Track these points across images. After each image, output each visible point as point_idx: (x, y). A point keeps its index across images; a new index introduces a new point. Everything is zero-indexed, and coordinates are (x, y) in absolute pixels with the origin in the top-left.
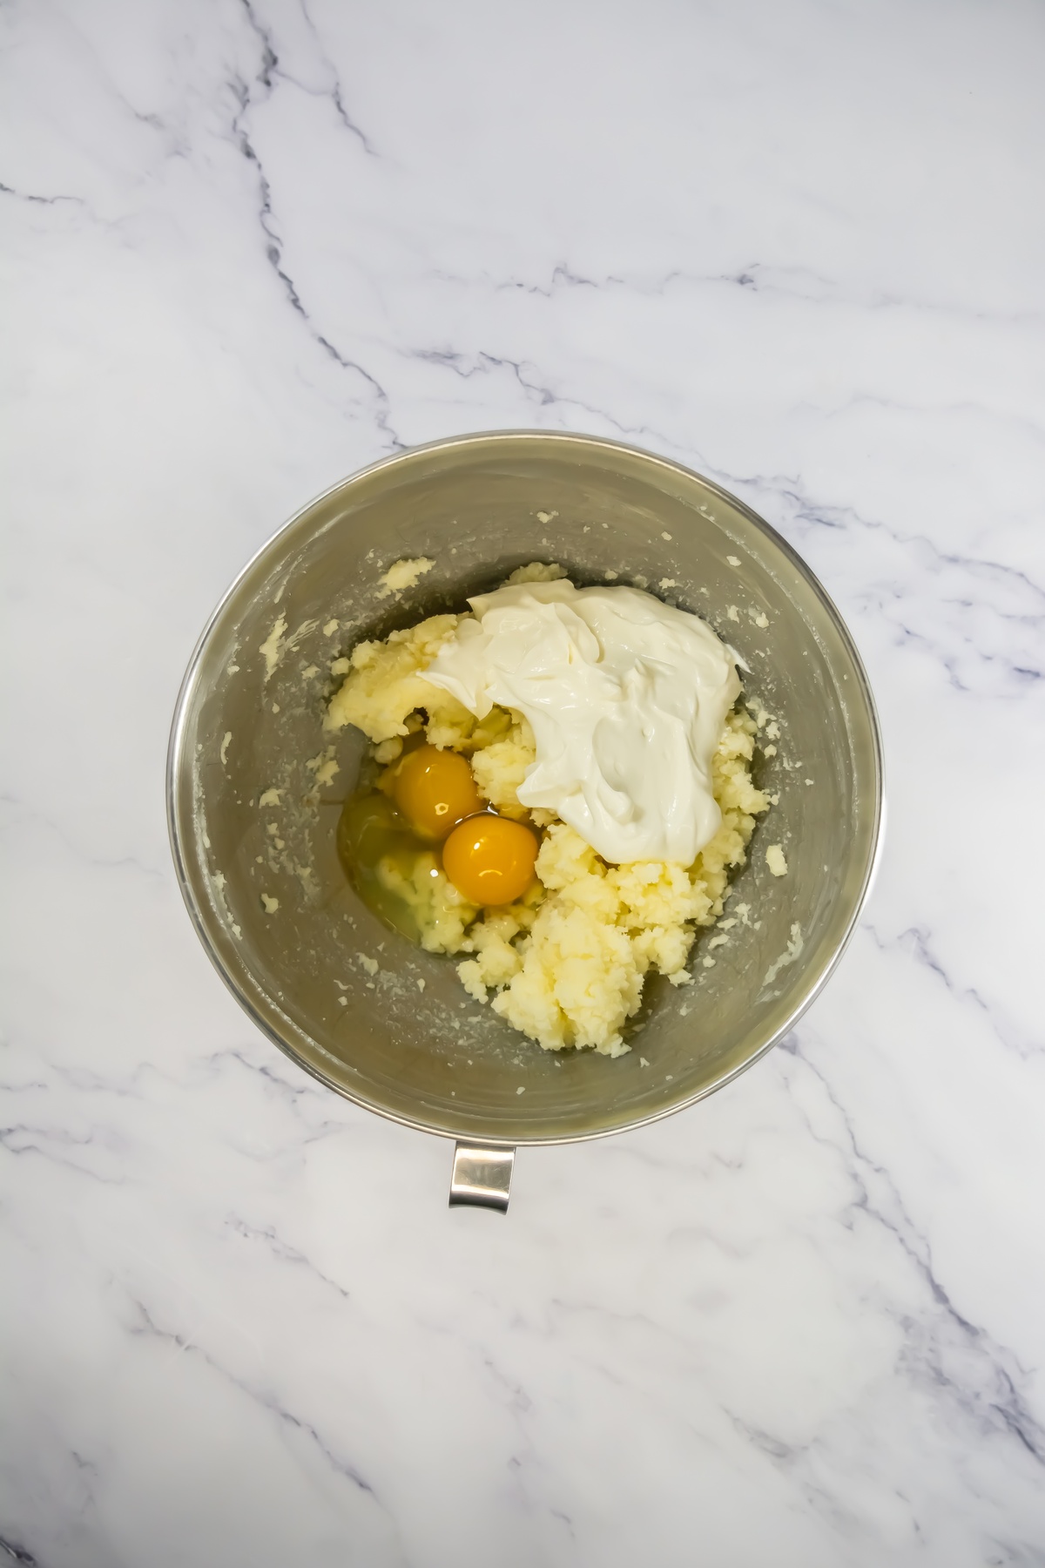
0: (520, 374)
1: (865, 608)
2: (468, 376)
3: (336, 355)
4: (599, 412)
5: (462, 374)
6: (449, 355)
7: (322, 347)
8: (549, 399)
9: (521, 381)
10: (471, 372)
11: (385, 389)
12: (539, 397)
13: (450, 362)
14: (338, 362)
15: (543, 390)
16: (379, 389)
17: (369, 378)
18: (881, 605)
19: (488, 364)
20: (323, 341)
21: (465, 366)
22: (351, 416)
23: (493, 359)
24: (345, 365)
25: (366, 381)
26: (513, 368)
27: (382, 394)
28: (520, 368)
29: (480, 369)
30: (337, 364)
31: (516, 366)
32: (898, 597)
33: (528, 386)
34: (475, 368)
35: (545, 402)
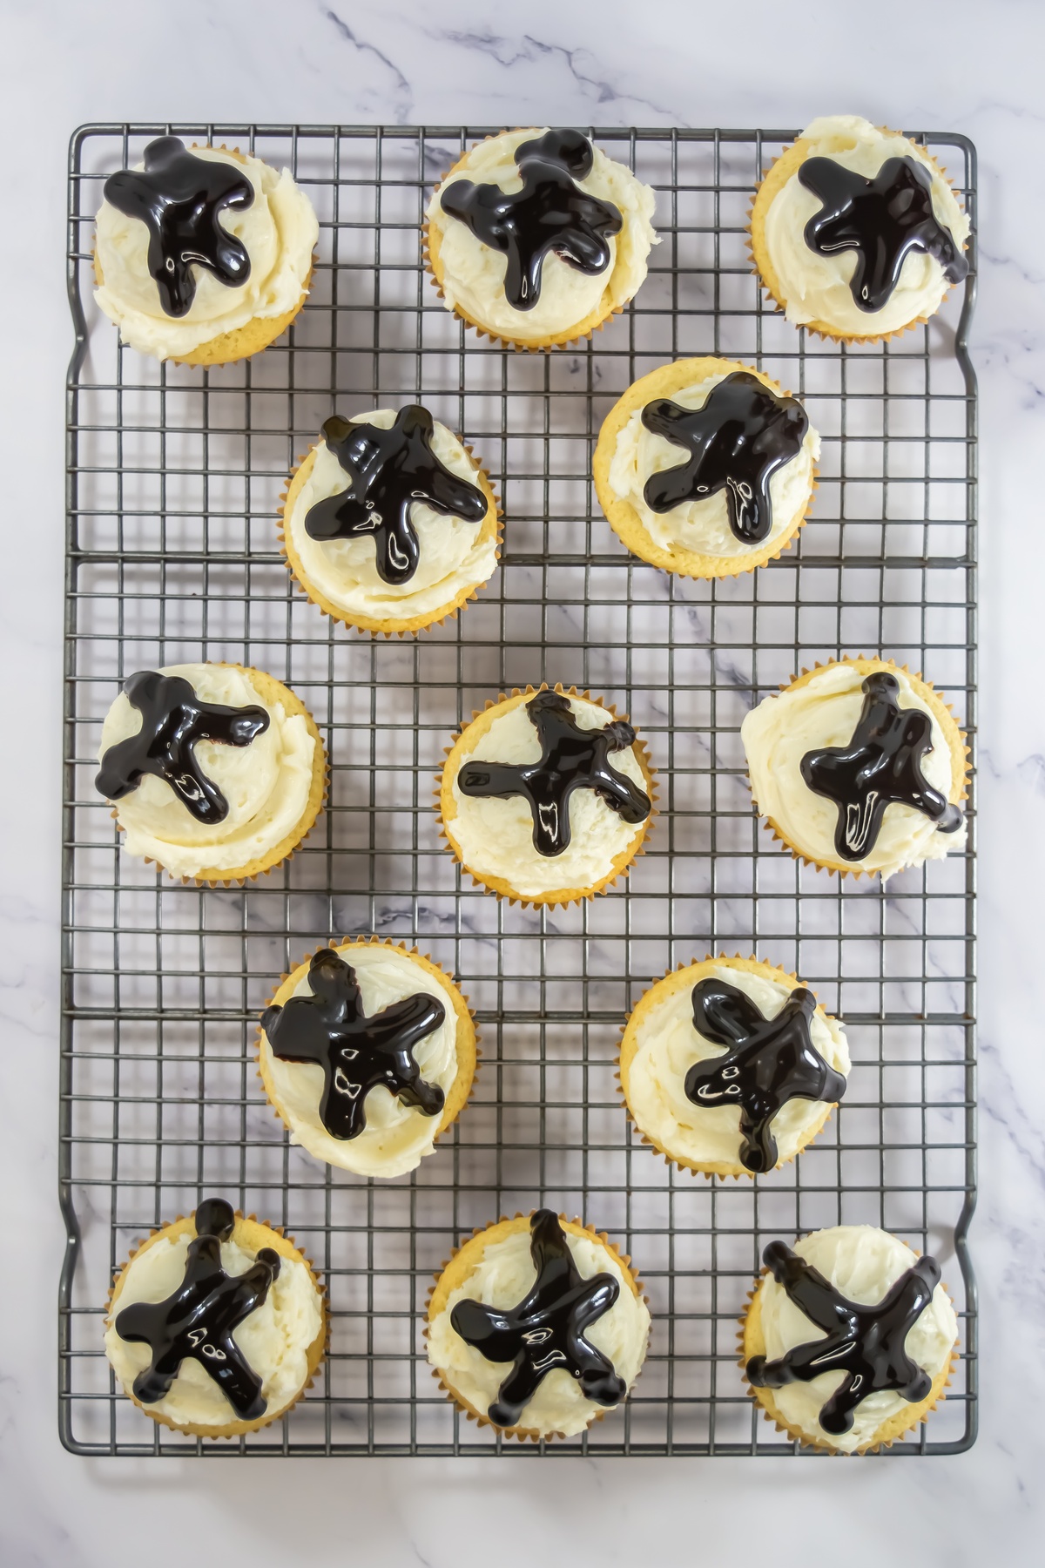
0: (574, 64)
1: (988, 362)
2: (509, 64)
3: (349, 35)
4: (669, 112)
5: (502, 62)
6: (487, 39)
7: (332, 23)
8: (608, 95)
9: (574, 72)
10: (514, 60)
11: (408, 78)
12: (595, 92)
13: (488, 46)
14: (351, 41)
15: (601, 84)
16: (401, 77)
17: (389, 63)
18: (1007, 359)
19: (535, 50)
20: (333, 17)
21: (506, 53)
22: (366, 109)
23: (540, 45)
24: (360, 46)
25: (384, 66)
26: (564, 57)
27: (404, 83)
28: (574, 57)
29: (524, 56)
30: (349, 46)
31: (569, 54)
32: (1028, 349)
33: (583, 78)
34: (518, 55)
35: (602, 99)
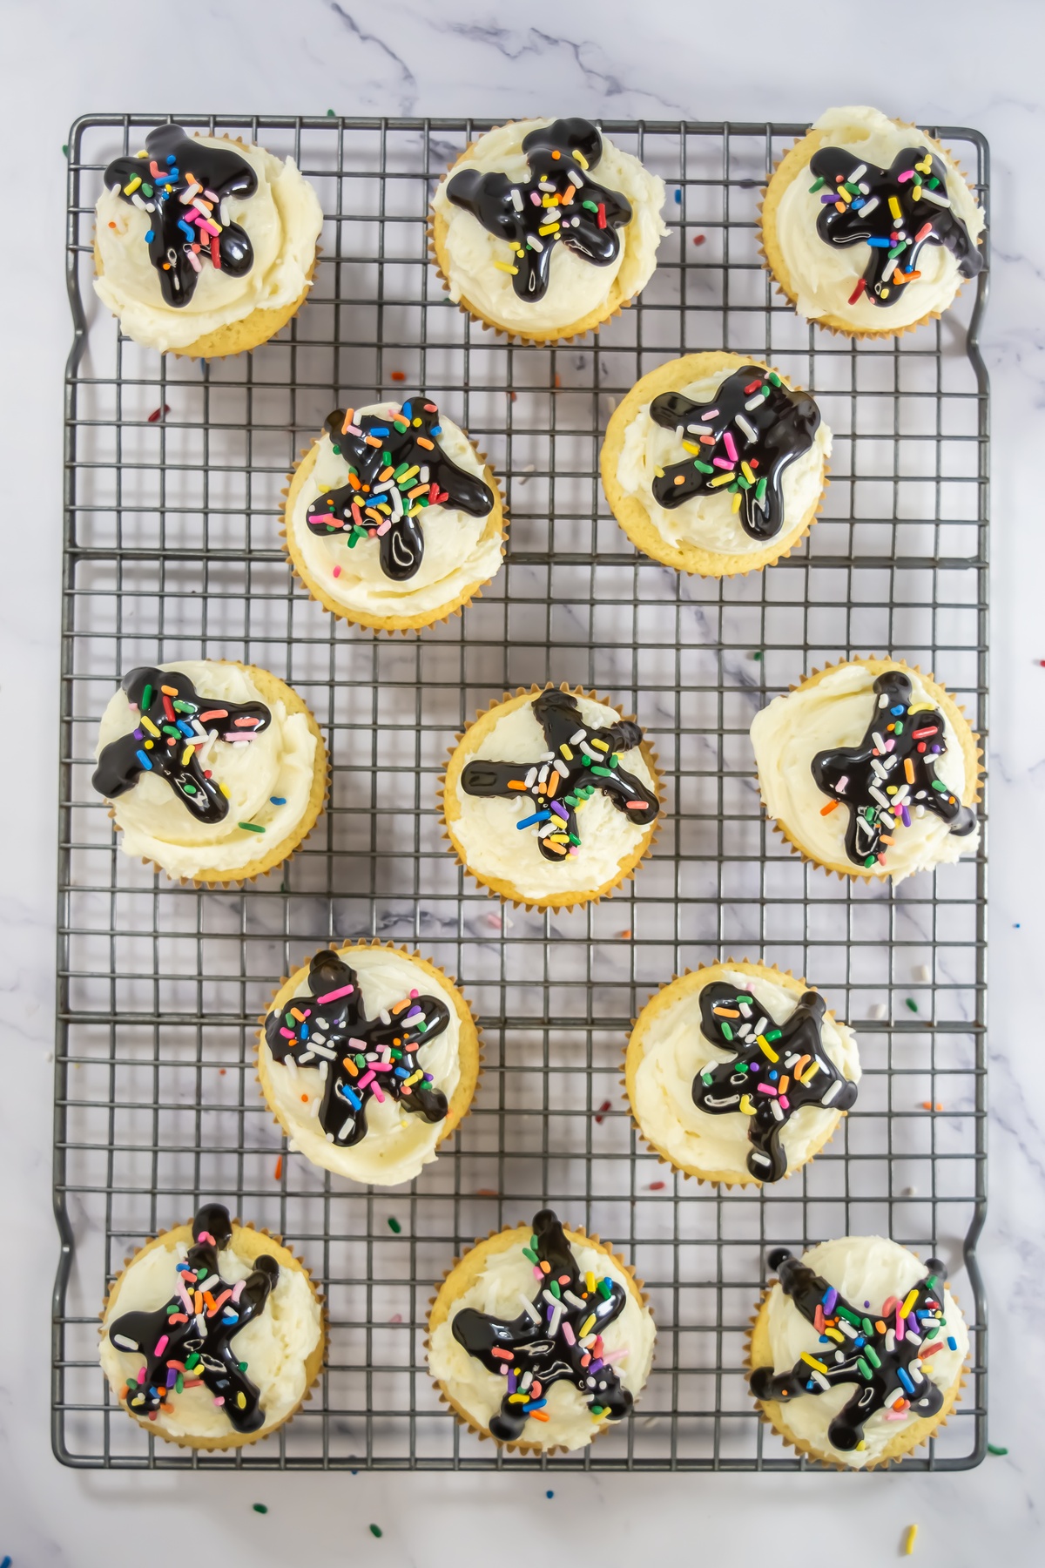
0: (581, 57)
1: (999, 360)
2: (515, 57)
3: (353, 26)
4: (678, 107)
5: (508, 55)
6: (493, 31)
7: (335, 15)
8: (615, 88)
9: (581, 65)
10: (520, 53)
11: (413, 69)
12: (602, 85)
13: (494, 39)
14: (355, 34)
15: (608, 78)
16: (406, 69)
17: (393, 56)
18: (1019, 358)
19: (541, 43)
20: (337, 8)
21: (513, 46)
22: (370, 101)
23: (547, 37)
24: (364, 38)
25: (389, 59)
26: (571, 49)
27: (408, 76)
28: (581, 50)
29: (530, 49)
30: (353, 38)
31: (576, 47)
32: (1041, 348)
33: (590, 72)
34: (525, 48)
35: (610, 93)
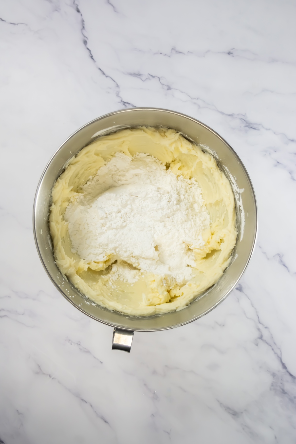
0: (161, 81)
1: (265, 155)
3: (104, 74)
4: (185, 93)
5: (143, 80)
6: (139, 74)
7: (99, 71)
9: (161, 83)
10: (145, 80)
11: (119, 84)
12: (166, 88)
13: (139, 76)
15: (167, 86)
16: (117, 84)
17: (114, 81)
18: (270, 154)
19: (151, 77)
20: (100, 69)
21: (143, 78)
22: (108, 92)
23: (152, 76)
24: (107, 77)
26: (158, 79)
27: (118, 86)
28: (160, 79)
29: (148, 79)
30: (104, 76)
31: (159, 78)
32: (275, 152)
33: (163, 84)
34: (147, 79)
35: (168, 89)
